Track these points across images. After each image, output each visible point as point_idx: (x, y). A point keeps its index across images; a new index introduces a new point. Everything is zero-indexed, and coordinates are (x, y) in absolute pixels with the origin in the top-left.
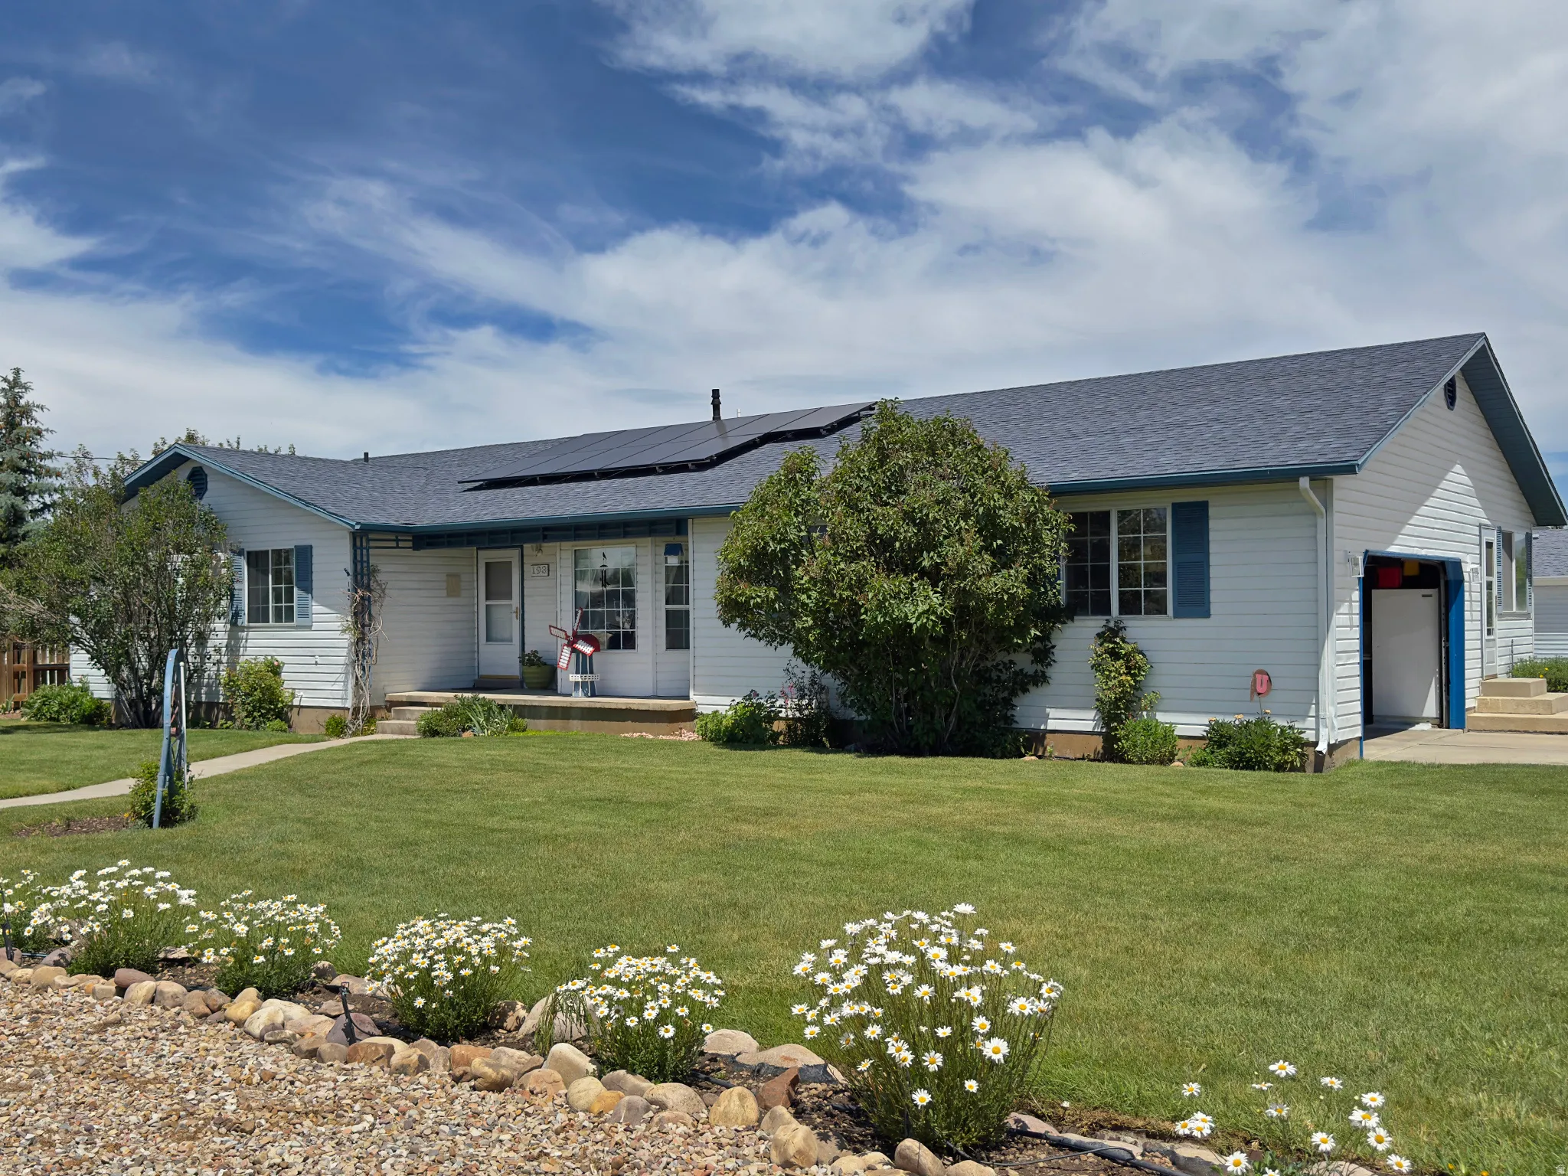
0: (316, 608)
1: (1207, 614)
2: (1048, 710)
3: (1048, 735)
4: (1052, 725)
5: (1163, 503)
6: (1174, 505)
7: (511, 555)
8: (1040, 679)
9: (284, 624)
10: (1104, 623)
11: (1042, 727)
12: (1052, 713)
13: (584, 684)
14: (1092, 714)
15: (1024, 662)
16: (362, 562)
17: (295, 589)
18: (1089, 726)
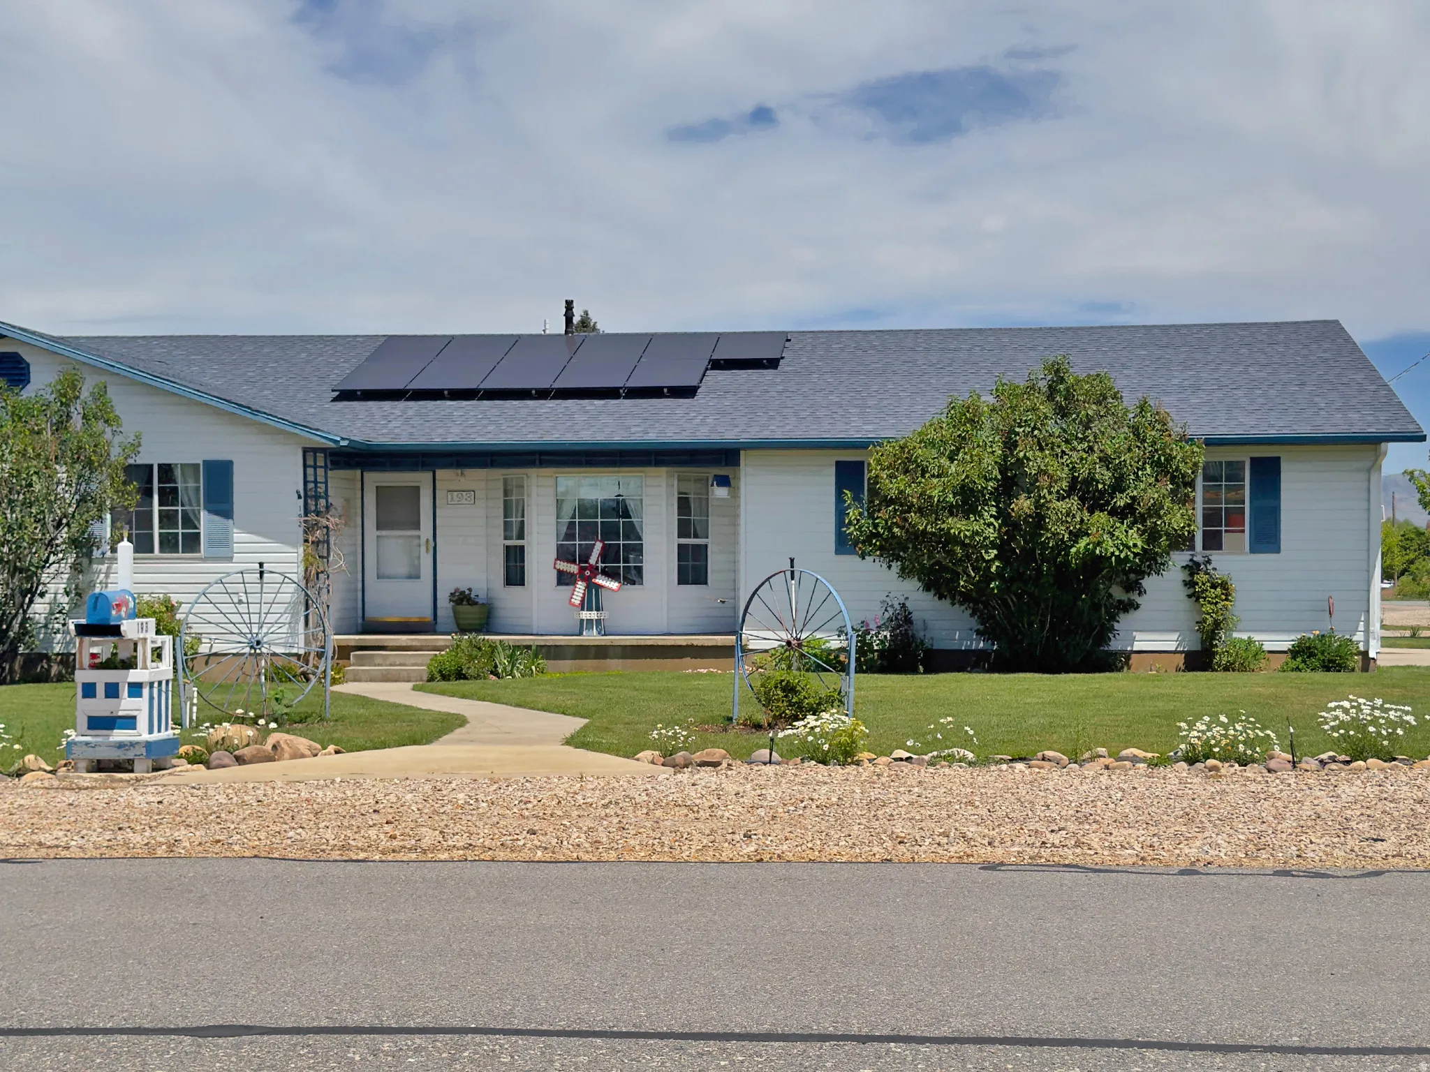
0: (238, 536)
1: (1278, 551)
2: (1134, 633)
3: (1133, 655)
4: (1137, 646)
5: (1244, 456)
6: (1252, 459)
7: (421, 479)
8: (1131, 606)
9: (180, 555)
10: (1190, 557)
11: (1129, 649)
12: (1138, 636)
13: (599, 621)
14: (1175, 636)
15: (1117, 593)
16: (316, 482)
17: (202, 513)
18: (1172, 646)
